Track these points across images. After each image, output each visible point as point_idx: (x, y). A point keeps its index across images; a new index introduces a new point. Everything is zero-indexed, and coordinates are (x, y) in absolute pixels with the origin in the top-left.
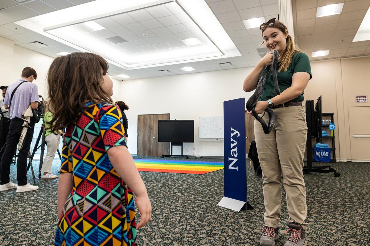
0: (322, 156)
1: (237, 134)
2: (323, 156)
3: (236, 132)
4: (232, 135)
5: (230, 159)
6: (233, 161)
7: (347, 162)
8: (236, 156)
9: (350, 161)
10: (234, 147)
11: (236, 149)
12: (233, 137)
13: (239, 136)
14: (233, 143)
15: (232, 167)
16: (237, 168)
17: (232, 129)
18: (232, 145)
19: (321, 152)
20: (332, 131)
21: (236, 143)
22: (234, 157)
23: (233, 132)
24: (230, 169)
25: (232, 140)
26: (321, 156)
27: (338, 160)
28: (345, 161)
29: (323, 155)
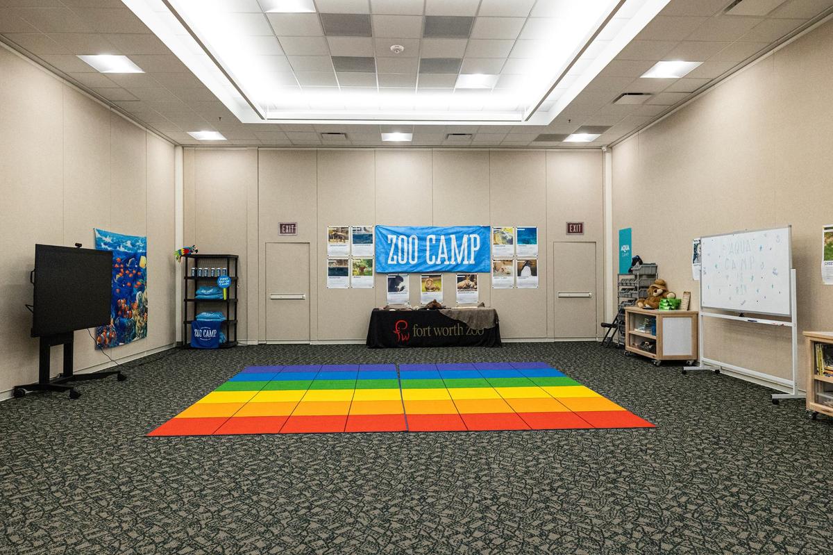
0: (205, 338)
2: (208, 338)
7: (259, 344)
9: (265, 342)
19: (203, 330)
20: (225, 289)
26: (203, 337)
27: (242, 342)
28: (256, 343)
29: (207, 335)
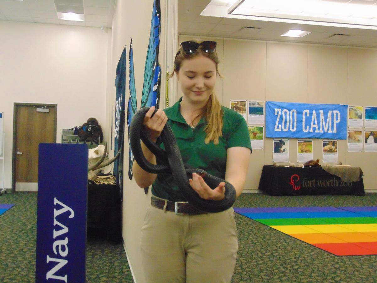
1: (68, 213)
3: (66, 208)
4: (57, 213)
5: (49, 259)
6: (57, 263)
8: (64, 254)
10: (61, 238)
11: (65, 242)
12: (59, 218)
13: (72, 216)
14: (58, 228)
15: (54, 275)
16: (65, 278)
17: (56, 201)
18: (56, 234)
21: (66, 230)
22: (59, 256)
23: (59, 207)
24: (50, 279)
25: (56, 222)
